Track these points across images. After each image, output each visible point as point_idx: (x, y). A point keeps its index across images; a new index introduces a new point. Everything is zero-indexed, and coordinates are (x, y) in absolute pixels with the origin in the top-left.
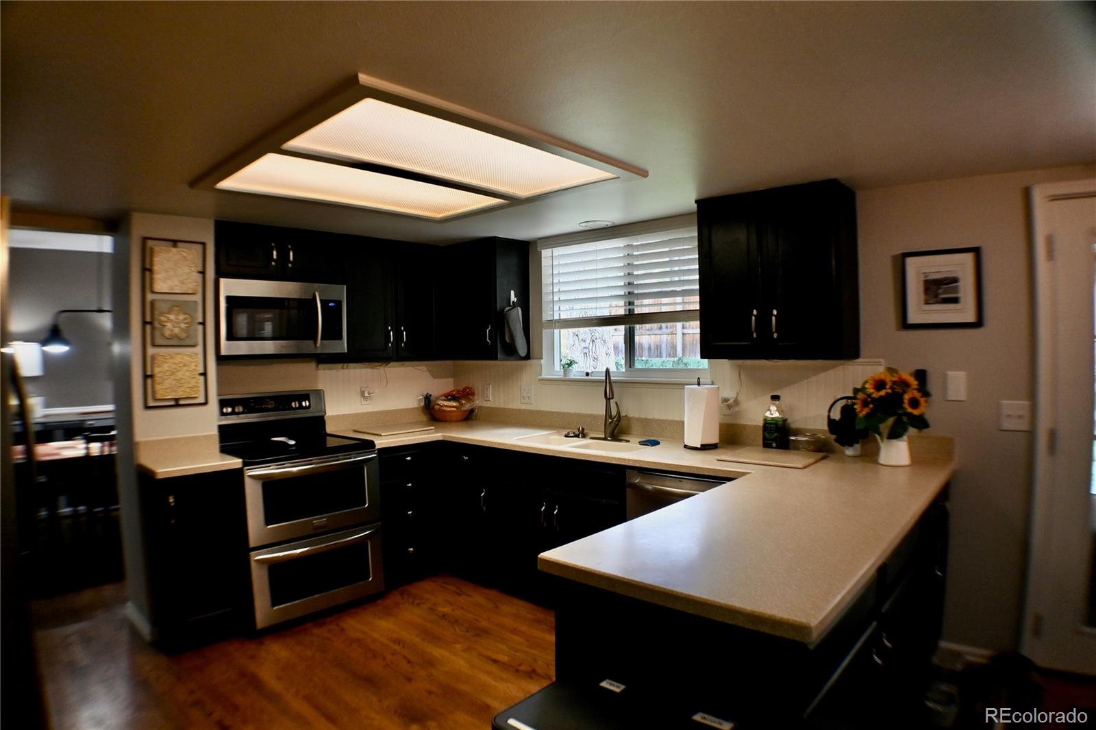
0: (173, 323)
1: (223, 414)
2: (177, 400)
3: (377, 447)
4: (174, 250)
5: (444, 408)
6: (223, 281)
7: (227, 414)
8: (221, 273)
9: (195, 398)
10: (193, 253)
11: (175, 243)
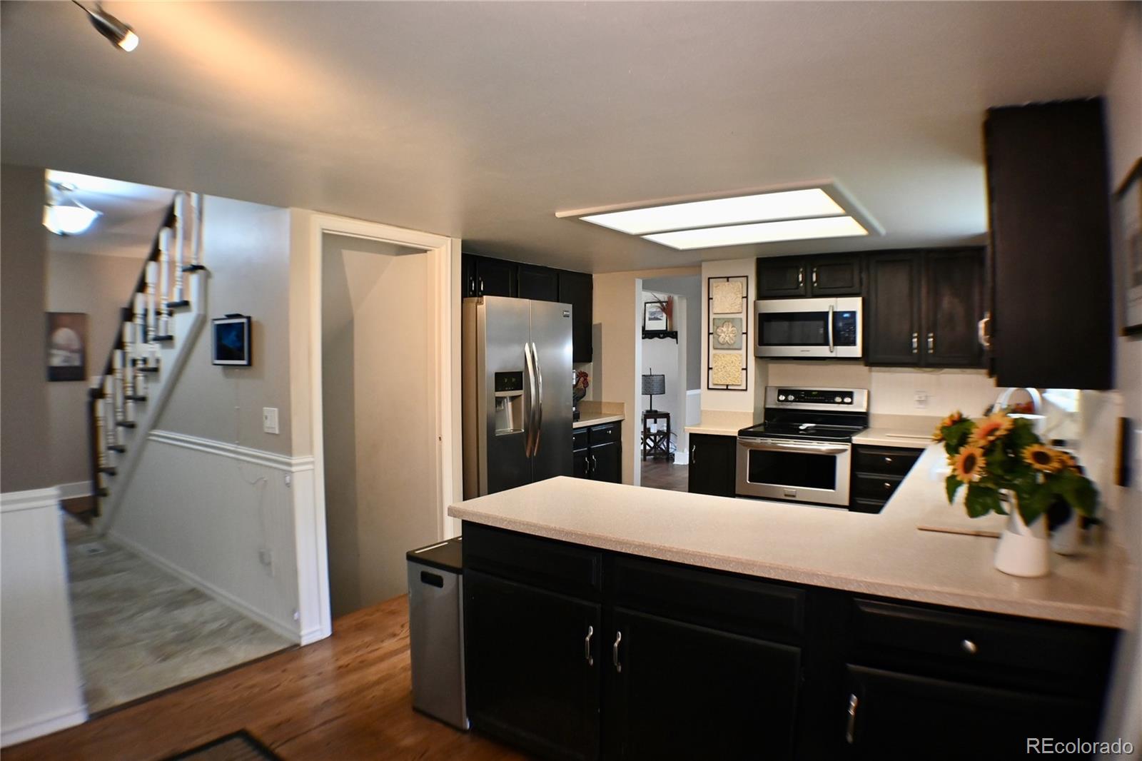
0: (726, 334)
2: (727, 386)
3: (854, 442)
4: (727, 283)
6: (759, 302)
7: (781, 401)
8: (759, 297)
9: (740, 385)
10: (738, 285)
11: (728, 278)
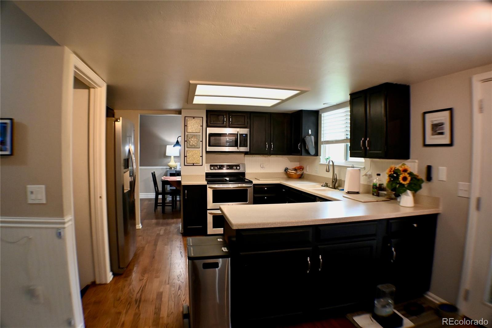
0: (193, 141)
1: (210, 169)
2: (193, 164)
3: (253, 183)
4: (194, 120)
5: (290, 173)
6: (208, 128)
7: (212, 169)
8: (208, 126)
9: (199, 163)
10: (199, 121)
11: (194, 117)
